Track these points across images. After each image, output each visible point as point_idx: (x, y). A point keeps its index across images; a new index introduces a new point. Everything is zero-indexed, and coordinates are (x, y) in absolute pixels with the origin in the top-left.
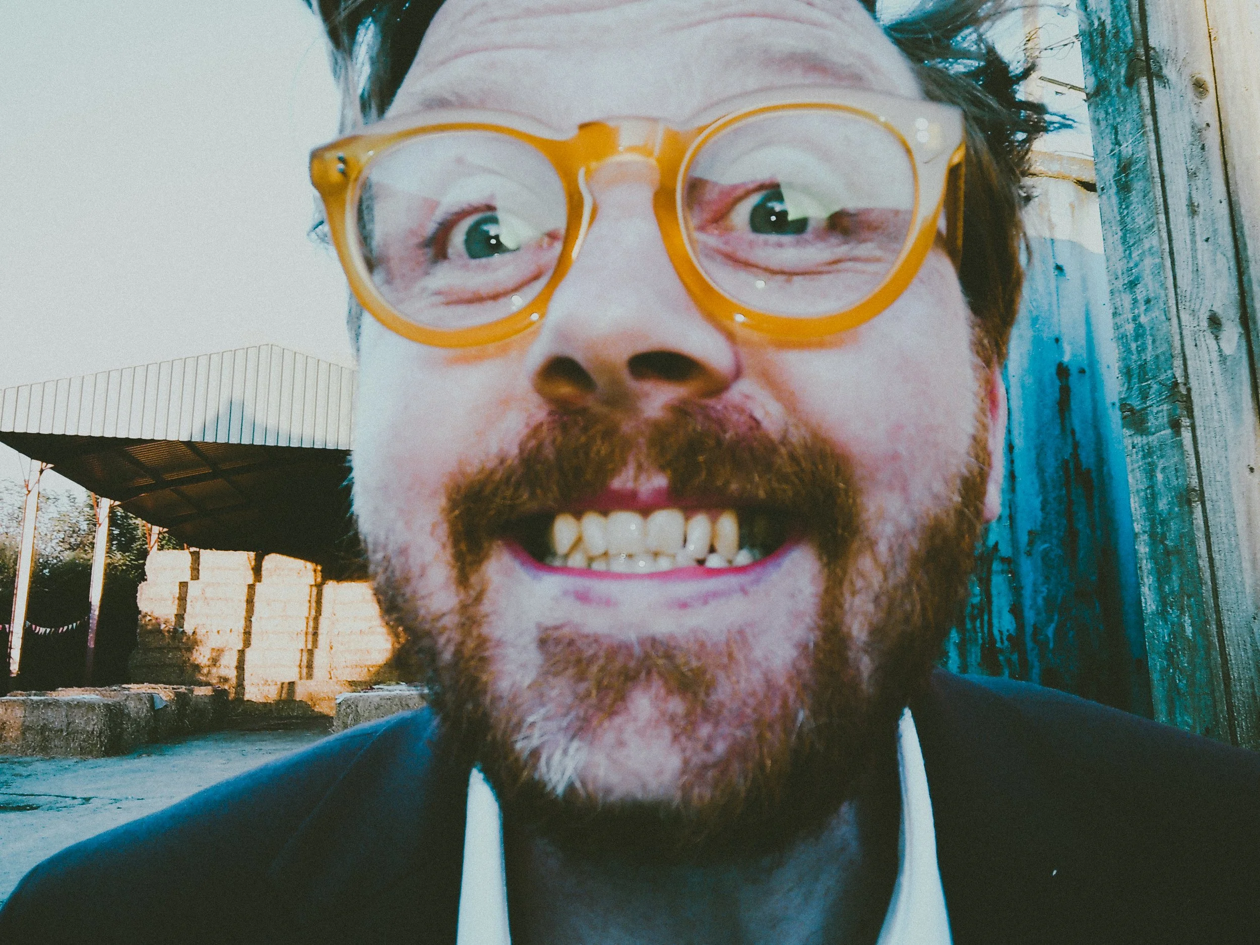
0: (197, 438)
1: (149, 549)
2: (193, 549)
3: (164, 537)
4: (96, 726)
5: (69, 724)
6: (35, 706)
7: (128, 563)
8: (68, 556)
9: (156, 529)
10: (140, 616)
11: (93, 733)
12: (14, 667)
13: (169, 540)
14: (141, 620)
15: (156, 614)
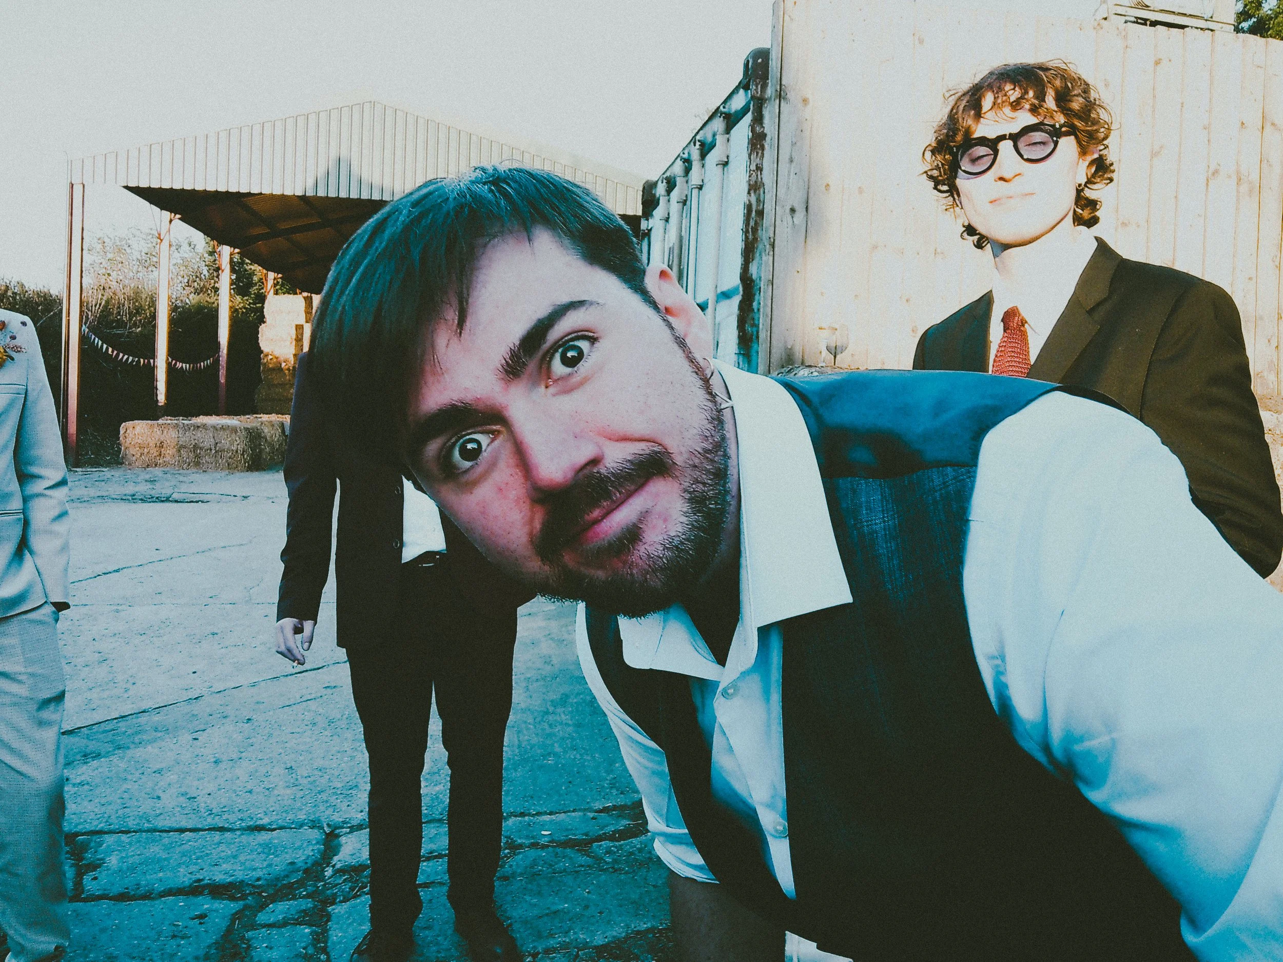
0: (310, 193)
1: (266, 294)
2: (305, 294)
3: (278, 282)
4: (239, 446)
5: (217, 443)
6: (186, 428)
7: (247, 306)
8: (193, 299)
9: (271, 275)
10: (262, 355)
11: (237, 452)
12: (161, 398)
13: (282, 285)
14: (264, 359)
15: (277, 353)
